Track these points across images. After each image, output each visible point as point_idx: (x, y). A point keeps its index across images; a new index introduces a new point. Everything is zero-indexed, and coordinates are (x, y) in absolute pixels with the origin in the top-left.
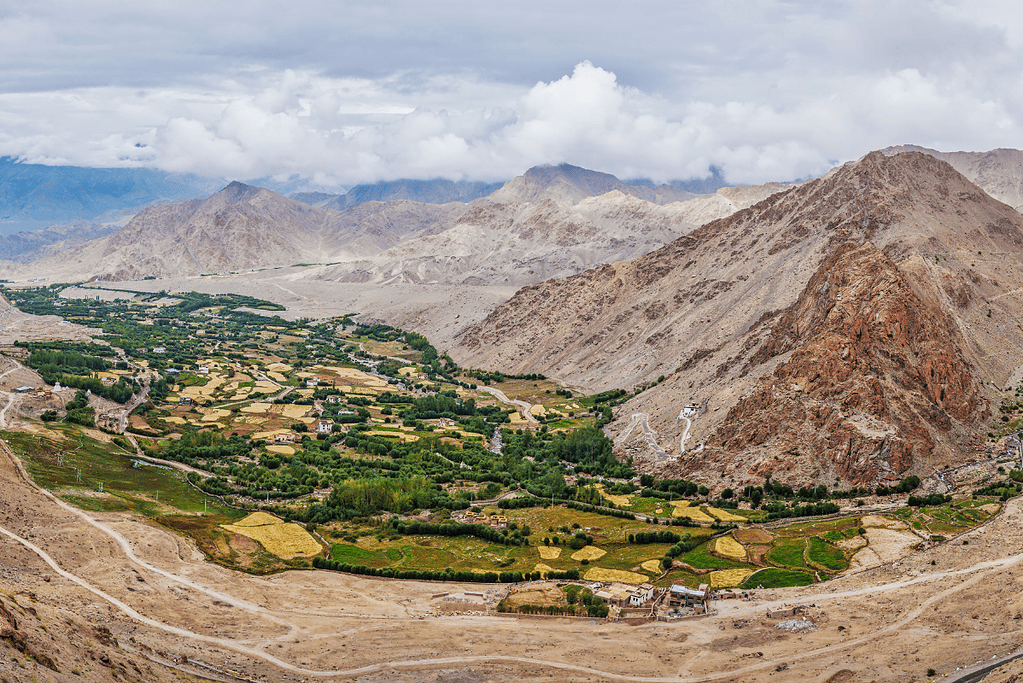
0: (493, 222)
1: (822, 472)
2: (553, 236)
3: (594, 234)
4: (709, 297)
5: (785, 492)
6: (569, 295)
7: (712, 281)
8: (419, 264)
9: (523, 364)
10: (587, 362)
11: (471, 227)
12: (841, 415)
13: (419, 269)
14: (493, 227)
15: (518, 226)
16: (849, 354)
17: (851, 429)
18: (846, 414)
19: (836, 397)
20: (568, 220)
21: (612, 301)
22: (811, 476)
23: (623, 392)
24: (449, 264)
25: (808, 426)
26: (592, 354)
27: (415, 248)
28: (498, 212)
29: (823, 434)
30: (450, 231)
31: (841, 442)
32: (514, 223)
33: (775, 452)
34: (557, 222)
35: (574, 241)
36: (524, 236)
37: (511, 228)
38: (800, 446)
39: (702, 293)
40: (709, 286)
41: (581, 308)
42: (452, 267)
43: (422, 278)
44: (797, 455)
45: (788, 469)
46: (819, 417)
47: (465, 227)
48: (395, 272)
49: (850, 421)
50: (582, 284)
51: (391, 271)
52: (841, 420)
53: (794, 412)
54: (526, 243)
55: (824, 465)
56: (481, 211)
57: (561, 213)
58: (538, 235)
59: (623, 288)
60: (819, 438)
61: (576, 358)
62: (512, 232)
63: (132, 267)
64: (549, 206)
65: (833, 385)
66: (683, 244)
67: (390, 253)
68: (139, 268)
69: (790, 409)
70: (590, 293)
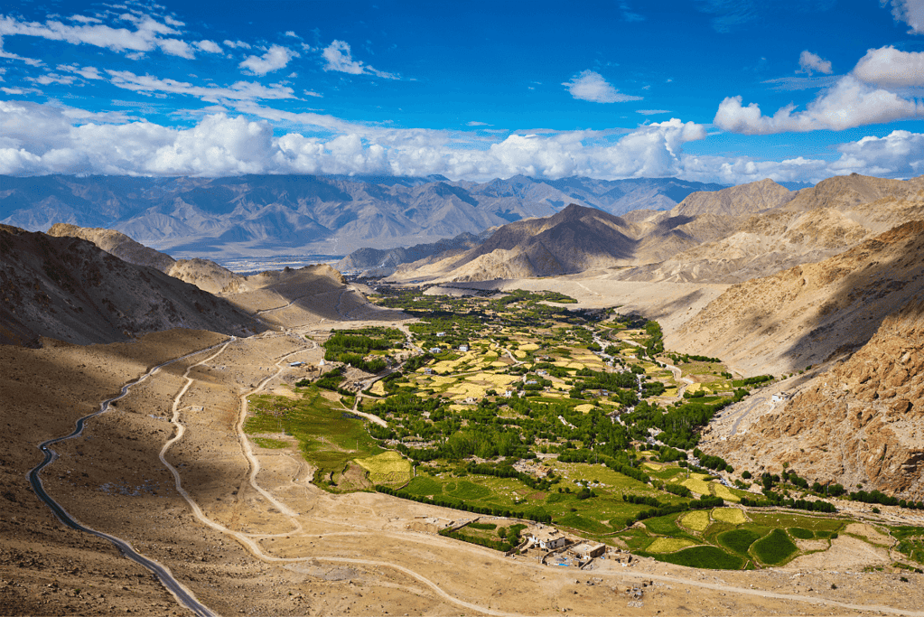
0: (768, 229)
1: (848, 471)
2: (822, 239)
3: (863, 237)
4: (881, 296)
5: (800, 483)
6: (760, 292)
7: (888, 280)
8: (694, 265)
9: (708, 349)
10: (758, 350)
11: (748, 235)
12: (884, 420)
13: (694, 269)
14: (768, 234)
15: (791, 231)
16: (910, 359)
17: (889, 434)
18: (891, 419)
19: (886, 400)
20: (837, 226)
21: (793, 298)
22: (834, 473)
23: (772, 377)
24: (720, 265)
25: (847, 426)
26: (764, 343)
27: (698, 253)
28: (774, 222)
29: (862, 434)
30: (730, 239)
31: (875, 446)
32: (788, 230)
33: (804, 445)
34: (826, 227)
35: (841, 243)
36: (794, 240)
37: (784, 234)
38: (831, 444)
39: (875, 292)
40: (883, 286)
41: (766, 304)
42: (722, 268)
43: (695, 277)
44: (825, 451)
45: (812, 463)
46: (861, 419)
47: (744, 234)
48: (674, 272)
49: (892, 427)
50: (773, 283)
51: (671, 272)
52: (882, 424)
53: (834, 410)
54: (795, 246)
55: (853, 465)
56: (758, 221)
57: (831, 219)
58: (808, 239)
59: (804, 287)
60: (855, 438)
61: (750, 346)
62: (785, 237)
63: (485, 271)
64: (821, 214)
65: (885, 388)
66: (868, 247)
67: (678, 257)
68: (490, 271)
69: (830, 408)
70: (776, 291)
